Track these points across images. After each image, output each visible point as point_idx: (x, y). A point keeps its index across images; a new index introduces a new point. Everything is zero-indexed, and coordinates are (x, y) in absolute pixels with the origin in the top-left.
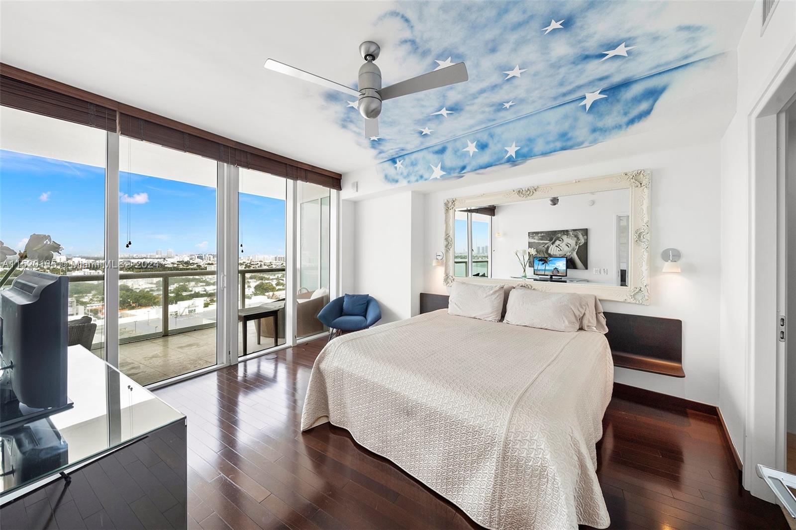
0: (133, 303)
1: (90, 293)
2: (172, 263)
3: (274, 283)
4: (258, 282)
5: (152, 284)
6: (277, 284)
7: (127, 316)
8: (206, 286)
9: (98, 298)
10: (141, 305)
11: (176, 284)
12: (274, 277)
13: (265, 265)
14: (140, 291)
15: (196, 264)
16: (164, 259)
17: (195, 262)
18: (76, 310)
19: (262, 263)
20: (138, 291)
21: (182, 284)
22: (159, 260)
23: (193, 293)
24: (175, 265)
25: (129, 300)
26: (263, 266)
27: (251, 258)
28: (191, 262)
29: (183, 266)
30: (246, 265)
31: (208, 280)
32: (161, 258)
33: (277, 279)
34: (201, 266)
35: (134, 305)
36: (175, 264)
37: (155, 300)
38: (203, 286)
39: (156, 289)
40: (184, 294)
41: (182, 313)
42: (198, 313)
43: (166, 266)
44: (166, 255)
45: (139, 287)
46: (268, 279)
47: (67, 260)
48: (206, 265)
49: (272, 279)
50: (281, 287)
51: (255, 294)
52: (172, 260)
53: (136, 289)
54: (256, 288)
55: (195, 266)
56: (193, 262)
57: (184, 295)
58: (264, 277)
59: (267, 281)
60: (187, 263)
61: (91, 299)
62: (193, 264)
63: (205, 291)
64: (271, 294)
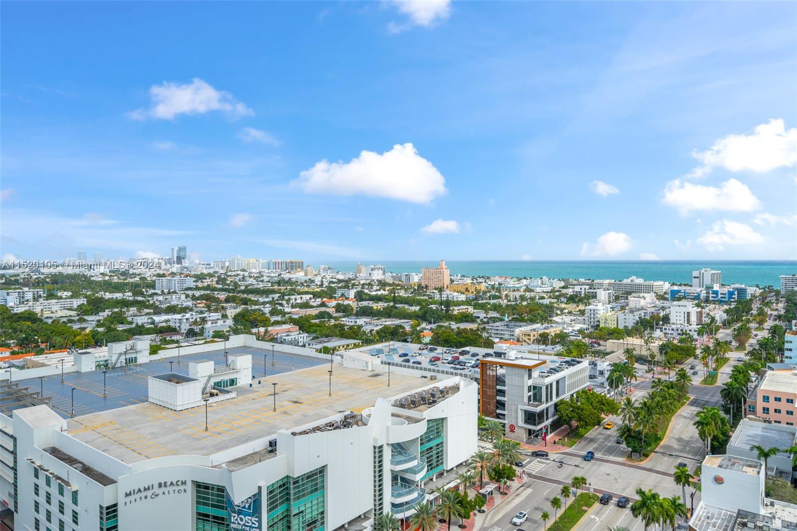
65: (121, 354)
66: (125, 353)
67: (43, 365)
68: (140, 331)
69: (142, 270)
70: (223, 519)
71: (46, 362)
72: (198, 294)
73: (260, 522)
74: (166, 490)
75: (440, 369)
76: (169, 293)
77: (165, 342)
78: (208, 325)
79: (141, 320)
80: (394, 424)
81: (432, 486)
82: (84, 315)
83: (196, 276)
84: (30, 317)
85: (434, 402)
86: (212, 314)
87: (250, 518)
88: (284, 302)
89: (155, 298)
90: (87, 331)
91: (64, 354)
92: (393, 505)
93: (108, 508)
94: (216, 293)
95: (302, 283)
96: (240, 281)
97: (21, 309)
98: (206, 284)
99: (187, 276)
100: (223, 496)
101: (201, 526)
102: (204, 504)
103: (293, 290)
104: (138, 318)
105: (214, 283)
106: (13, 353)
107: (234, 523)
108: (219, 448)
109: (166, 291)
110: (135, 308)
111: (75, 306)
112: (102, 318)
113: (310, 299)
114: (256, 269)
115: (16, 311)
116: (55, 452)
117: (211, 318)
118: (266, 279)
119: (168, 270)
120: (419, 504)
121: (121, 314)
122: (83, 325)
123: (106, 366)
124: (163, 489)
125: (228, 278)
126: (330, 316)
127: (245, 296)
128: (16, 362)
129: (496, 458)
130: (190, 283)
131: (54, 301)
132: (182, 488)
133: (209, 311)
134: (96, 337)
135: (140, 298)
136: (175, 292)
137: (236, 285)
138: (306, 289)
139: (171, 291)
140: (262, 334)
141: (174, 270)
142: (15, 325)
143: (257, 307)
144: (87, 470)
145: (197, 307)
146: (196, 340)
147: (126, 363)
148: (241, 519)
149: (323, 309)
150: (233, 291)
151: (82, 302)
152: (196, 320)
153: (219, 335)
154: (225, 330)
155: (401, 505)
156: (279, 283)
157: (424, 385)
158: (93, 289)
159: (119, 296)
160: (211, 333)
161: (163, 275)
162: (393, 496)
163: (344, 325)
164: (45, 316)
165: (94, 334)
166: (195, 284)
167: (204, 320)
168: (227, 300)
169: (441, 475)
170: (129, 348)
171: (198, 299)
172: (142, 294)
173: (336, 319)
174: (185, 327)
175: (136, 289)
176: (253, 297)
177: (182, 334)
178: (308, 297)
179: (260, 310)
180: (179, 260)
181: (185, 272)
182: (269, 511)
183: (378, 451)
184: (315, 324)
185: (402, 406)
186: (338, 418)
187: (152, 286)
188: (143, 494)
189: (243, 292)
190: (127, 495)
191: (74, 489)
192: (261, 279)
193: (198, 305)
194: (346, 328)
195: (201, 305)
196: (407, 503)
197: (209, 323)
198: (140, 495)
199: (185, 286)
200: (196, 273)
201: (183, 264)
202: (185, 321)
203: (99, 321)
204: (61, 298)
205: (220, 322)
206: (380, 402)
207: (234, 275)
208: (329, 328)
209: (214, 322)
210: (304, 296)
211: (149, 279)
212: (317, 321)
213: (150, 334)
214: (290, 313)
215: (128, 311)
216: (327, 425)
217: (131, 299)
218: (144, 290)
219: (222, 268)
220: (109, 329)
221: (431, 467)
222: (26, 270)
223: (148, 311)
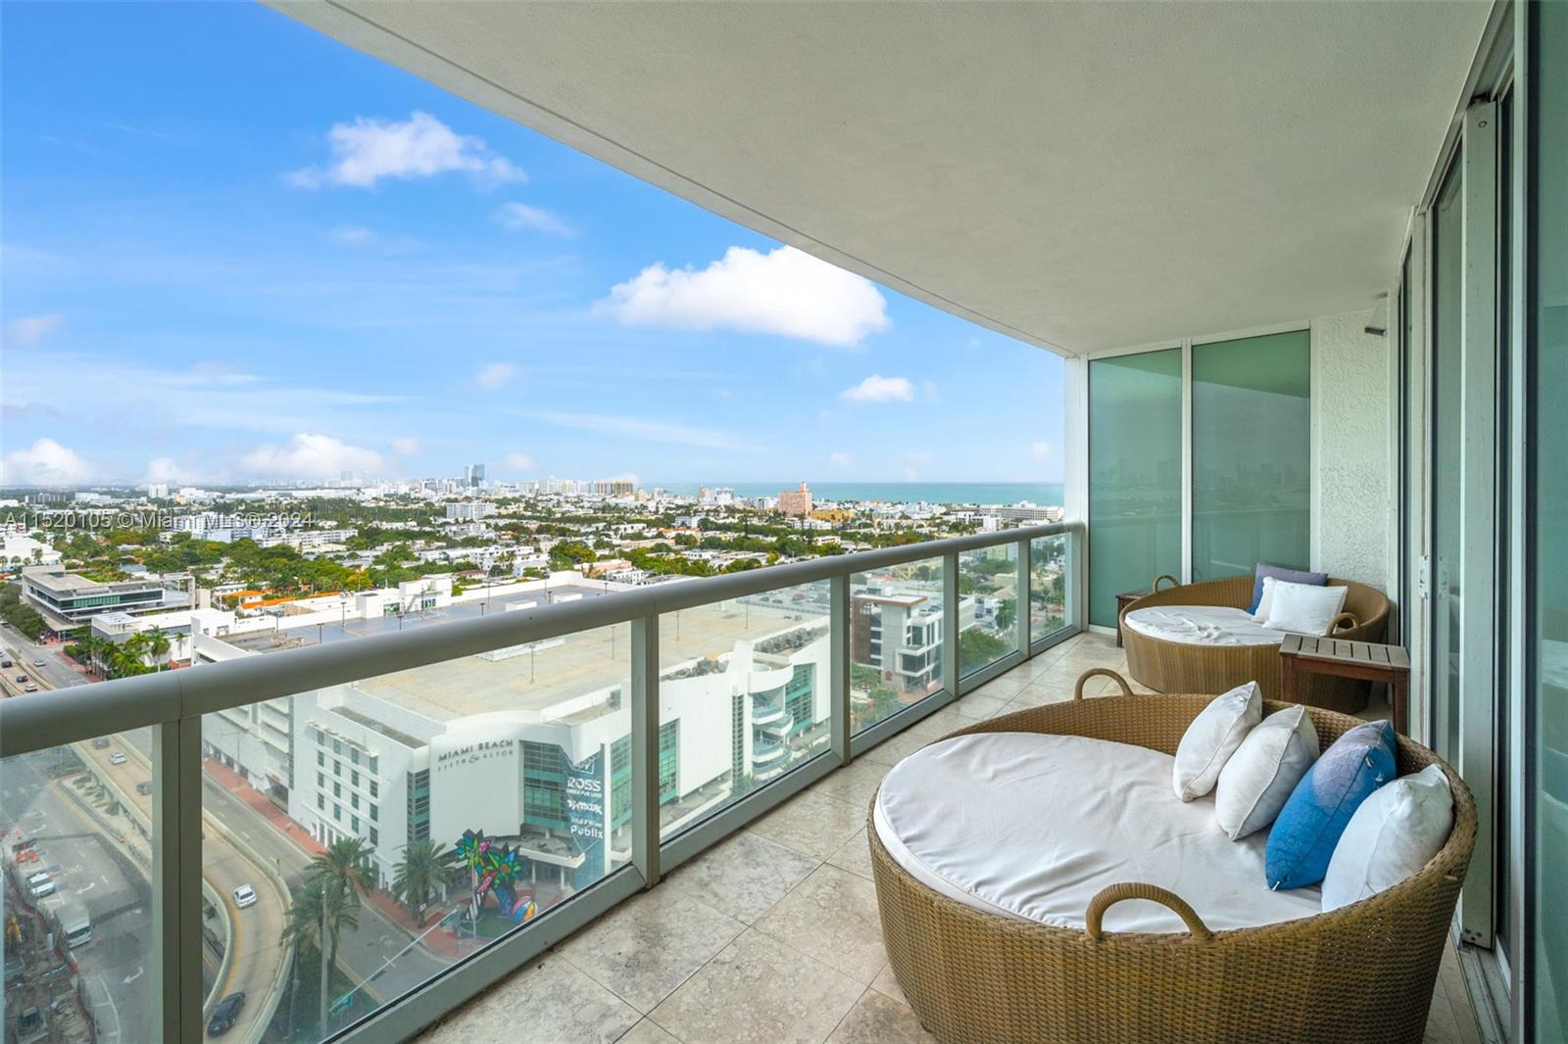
0: (304, 584)
1: (220, 562)
2: (374, 498)
4: (556, 542)
5: (337, 542)
6: (599, 545)
7: (296, 614)
8: (447, 547)
9: (235, 572)
10: (320, 590)
11: (386, 544)
12: (589, 530)
13: (567, 502)
14: (315, 559)
15: (423, 500)
16: (359, 490)
17: (420, 496)
18: (194, 596)
19: (562, 499)
20: (311, 558)
21: (398, 543)
22: (348, 492)
23: (422, 562)
24: (382, 504)
25: (296, 578)
26: (564, 504)
27: (537, 486)
28: (412, 497)
29: (397, 504)
30: (527, 502)
31: (451, 535)
32: (350, 489)
33: (596, 533)
34: (434, 505)
35: (304, 588)
36: (381, 500)
37: (347, 577)
38: (441, 548)
39: (346, 554)
40: (406, 565)
41: (409, 607)
42: (440, 608)
43: (363, 504)
44: (360, 480)
45: (313, 550)
46: (577, 534)
47: (170, 494)
48: (444, 504)
49: (586, 534)
50: (606, 552)
51: (554, 568)
52: (373, 492)
53: (308, 553)
54: (552, 553)
55: (422, 504)
56: (417, 495)
57: (405, 567)
58: (569, 530)
59: (574, 539)
60: (405, 498)
61: (223, 576)
62: (418, 500)
63: (447, 559)
64: (586, 566)
65: (416, 596)
66: (423, 594)
67: (309, 611)
68: (431, 568)
69: (426, 493)
70: (556, 784)
71: (313, 607)
72: (502, 523)
73: (602, 786)
74: (488, 752)
75: (806, 608)
76: (465, 522)
77: (464, 581)
78: (517, 562)
79: (432, 556)
80: (755, 670)
81: (799, 742)
82: (357, 549)
83: (497, 501)
84: (285, 552)
85: (801, 645)
86: (522, 548)
87: (590, 781)
88: (611, 533)
89: (448, 528)
90: (363, 569)
91: (335, 600)
92: (755, 765)
93: (418, 775)
94: (525, 521)
95: (631, 510)
96: (554, 507)
97: (272, 543)
98: (511, 511)
99: (486, 501)
100: (557, 758)
101: (529, 794)
102: (534, 767)
103: (622, 518)
104: (428, 553)
105: (521, 509)
106: (266, 598)
107: (570, 788)
108: (550, 702)
109: (461, 520)
110: (423, 541)
111: (343, 539)
112: (379, 553)
113: (644, 528)
114: (573, 492)
115: (265, 545)
117: (522, 552)
118: (586, 505)
119: (461, 494)
120: (785, 762)
121: (403, 548)
122: (356, 563)
123: (397, 610)
124: (484, 751)
125: (539, 504)
126: (669, 550)
127: (562, 525)
128: (273, 608)
129: (872, 710)
130: (491, 509)
131: (315, 533)
132: (507, 749)
133: (518, 543)
134: (375, 577)
135: (427, 529)
136: (472, 521)
137: (549, 512)
138: (638, 517)
139: (467, 519)
140: (587, 571)
141: (469, 494)
142: (267, 563)
143: (578, 539)
144: (388, 732)
145: (501, 539)
146: (503, 579)
147: (422, 606)
148: (580, 783)
149: (660, 541)
150: (547, 519)
151: (352, 534)
152: (503, 555)
153: (531, 573)
154: (539, 568)
155: (765, 764)
156: (603, 510)
157: (790, 626)
158: (364, 518)
159: (399, 525)
160: (522, 572)
161: (456, 500)
162: (755, 753)
163: (686, 560)
164: (304, 551)
165: (371, 573)
166: (497, 510)
167: (512, 555)
168: (540, 531)
169: (808, 730)
170: (426, 588)
171: (501, 529)
172: (429, 523)
173: (676, 552)
174: (488, 564)
175: (421, 517)
176: (568, 526)
177: (485, 573)
178: (640, 526)
179: (581, 541)
180: (475, 481)
181: (483, 495)
182: (614, 772)
183: (738, 702)
184: (651, 559)
185: (764, 650)
186: (691, 665)
187: (442, 513)
188: (459, 758)
189: (559, 520)
190: (441, 759)
191: (373, 755)
192: (581, 504)
193: (503, 537)
194: (689, 563)
195: (507, 536)
196: (771, 762)
197: (519, 558)
198: (457, 758)
199: (485, 513)
200: (497, 497)
201: (480, 487)
202: (488, 556)
203: (377, 557)
204: (322, 529)
205: (533, 558)
206: (739, 644)
207: (546, 500)
208: (669, 563)
209: (526, 557)
210: (635, 525)
211: (436, 505)
212: (654, 555)
213: (444, 572)
214: (619, 546)
215: (414, 544)
216: (677, 673)
217: (417, 529)
218: (431, 518)
219: (531, 491)
220: (392, 567)
221: (797, 721)
222: (274, 493)
223: (439, 544)
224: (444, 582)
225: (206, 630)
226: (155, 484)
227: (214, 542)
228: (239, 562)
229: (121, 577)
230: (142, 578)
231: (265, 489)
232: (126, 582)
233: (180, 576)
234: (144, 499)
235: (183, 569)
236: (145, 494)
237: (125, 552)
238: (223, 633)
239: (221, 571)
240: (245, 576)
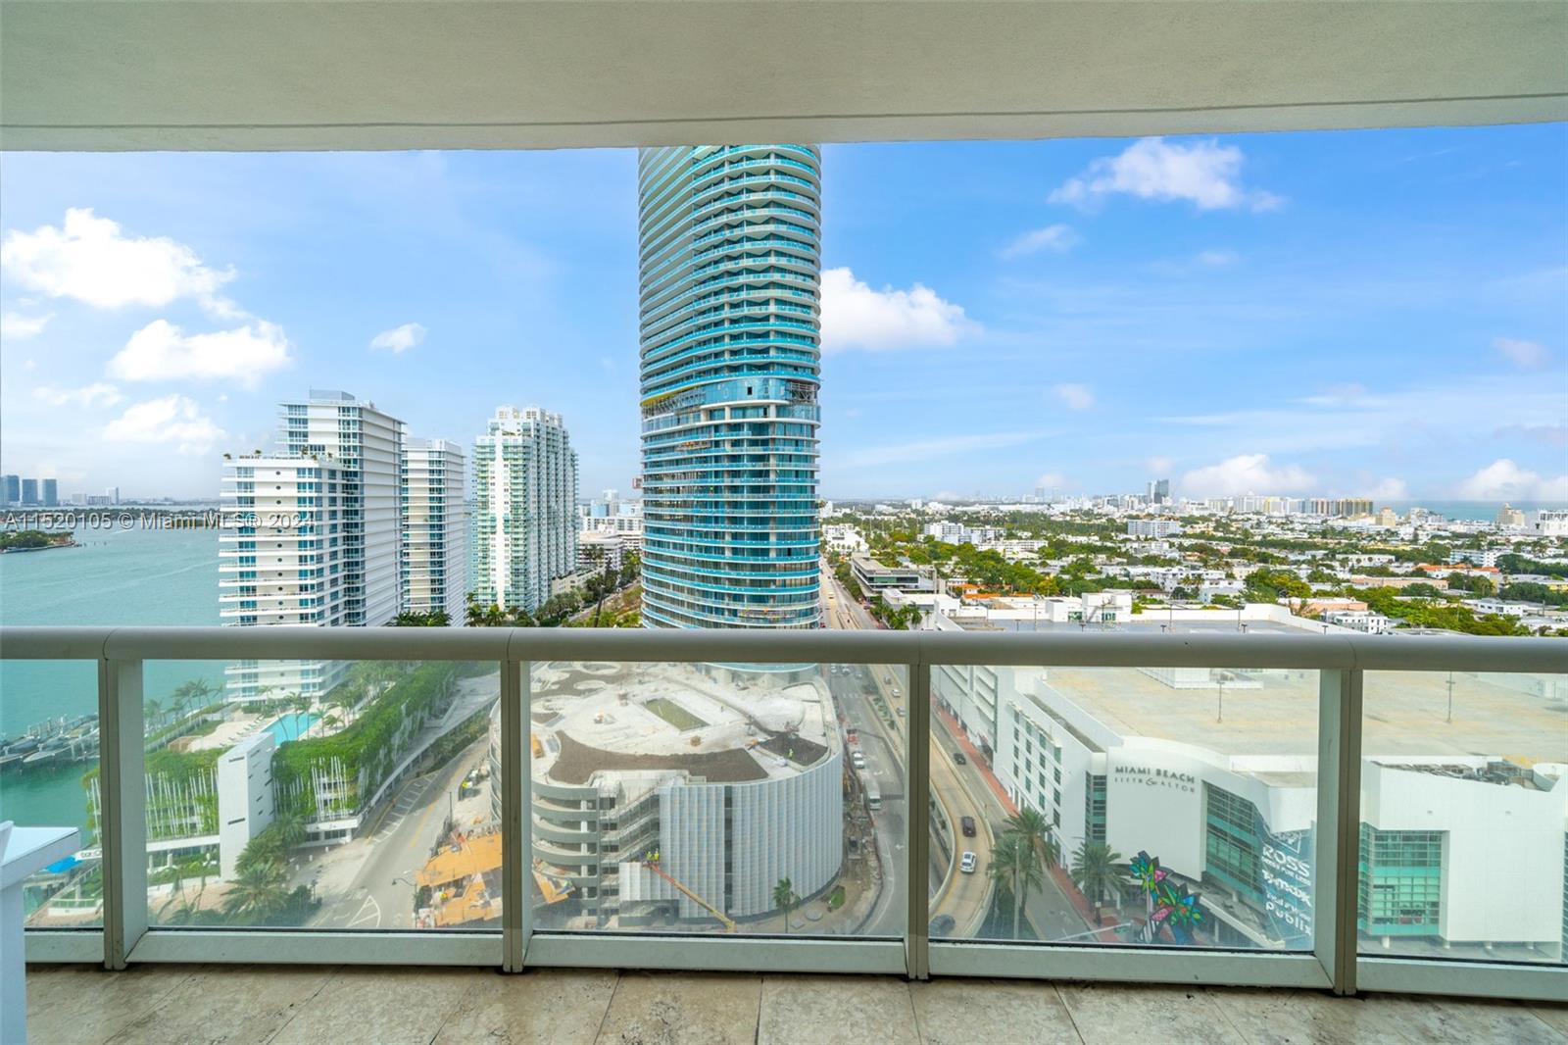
0: (1006, 584)
1: (951, 560)
2: (1062, 513)
3: (1304, 572)
4: (1254, 569)
5: (1032, 551)
6: (1313, 578)
7: (1000, 608)
8: (1128, 564)
9: (961, 568)
10: (1019, 591)
11: (1071, 556)
12: (1302, 558)
13: (1270, 523)
14: (1015, 564)
15: (1105, 516)
16: (1049, 505)
17: (1103, 512)
18: (936, 584)
19: (1263, 519)
20: (1012, 563)
21: (1082, 556)
22: (1040, 507)
23: (1104, 576)
24: (1068, 518)
25: (1001, 579)
26: (1266, 525)
27: (1230, 504)
28: (1095, 513)
29: (1081, 518)
30: (1217, 521)
31: (1132, 551)
32: (1042, 504)
33: (1312, 562)
34: (1115, 521)
35: (1007, 588)
36: (1068, 515)
37: (1039, 582)
38: (1121, 564)
39: (1038, 562)
40: (1088, 577)
41: (1091, 618)
42: (1120, 623)
43: (1052, 518)
44: (1051, 497)
45: (1014, 556)
46: (1283, 561)
47: (923, 506)
48: (1125, 520)
49: (1296, 562)
50: (1327, 587)
51: (1250, 599)
52: (1061, 508)
53: (1009, 558)
54: (1249, 581)
55: (1104, 520)
56: (1100, 511)
57: (1088, 578)
58: (1272, 556)
59: (1279, 567)
60: (1088, 513)
61: (953, 571)
62: (1100, 516)
63: (1127, 575)
64: (1297, 601)
65: (1097, 608)
66: (1103, 607)
68: (1111, 583)
69: (1108, 509)
70: (1249, 846)
71: (1013, 605)
72: (1187, 543)
74: (1166, 781)
76: (1146, 540)
77: (1143, 599)
78: (1206, 585)
79: (1113, 571)
82: (1048, 559)
83: (1182, 519)
84: (993, 556)
86: (1210, 572)
87: (1296, 860)
88: (1336, 564)
89: (1129, 545)
90: (1052, 576)
91: (1028, 600)
93: (1095, 777)
94: (1214, 543)
95: (1370, 536)
96: (1252, 527)
97: (984, 548)
98: (1198, 531)
99: (1170, 519)
100: (1249, 816)
102: (1218, 816)
103: (1355, 547)
104: (1109, 568)
105: (1211, 529)
106: (980, 591)
107: (1266, 857)
109: (1142, 537)
110: (1104, 556)
111: (1036, 549)
112: (1065, 564)
113: (1390, 561)
114: (1280, 512)
115: (980, 549)
116: (1035, 700)
117: (1210, 577)
118: (1298, 527)
119: (1143, 511)
121: (1086, 561)
122: (1046, 571)
123: (1079, 618)
124: (1162, 778)
125: (1233, 524)
126: (1435, 594)
127: (1264, 550)
128: (985, 601)
130: (1175, 527)
131: (1015, 541)
132: (1189, 785)
133: (1206, 566)
134: (1061, 586)
135: (1109, 544)
136: (1154, 539)
137: (1246, 533)
138: (1381, 546)
139: (1149, 537)
140: (1298, 607)
141: (1151, 510)
142: (981, 563)
143: (1284, 567)
144: (1069, 728)
145: (1185, 560)
146: (1187, 603)
147: (1103, 618)
148: (1281, 857)
149: (1419, 580)
150: (1243, 542)
151: (1043, 544)
152: (1187, 577)
153: (1220, 601)
154: (1232, 595)
156: (1324, 534)
158: (1053, 531)
159: (1083, 539)
160: (1210, 598)
161: (1137, 517)
163: (1470, 612)
164: (1007, 556)
165: (1059, 581)
166: (1182, 529)
167: (1199, 579)
168: (1233, 554)
170: (1106, 601)
171: (1186, 549)
172: (1111, 539)
173: (1449, 599)
174: (1171, 585)
175: (1103, 531)
176: (1275, 552)
177: (1167, 594)
178: (1385, 558)
179: (1290, 571)
180: (1158, 498)
181: (1167, 513)
184: (1402, 604)
186: (1475, 763)
187: (1124, 529)
188: (1136, 776)
189: (1259, 544)
190: (1118, 770)
191: (1058, 746)
192: (1290, 526)
193: (1188, 558)
194: (1475, 617)
195: (1193, 558)
197: (1207, 583)
198: (1133, 775)
199: (1169, 531)
200: (1182, 515)
201: (1164, 504)
202: (1171, 576)
203: (1063, 567)
204: (1021, 538)
207: (1243, 520)
208: (1435, 612)
210: (1375, 557)
211: (1118, 521)
212: (1408, 599)
213: (1124, 588)
214: (1348, 581)
215: (1096, 558)
217: (1099, 544)
218: (1113, 534)
219: (1222, 509)
220: (1076, 578)
222: (986, 507)
223: (1120, 560)
224: (1124, 599)
225: (943, 610)
226: (915, 499)
227: (947, 544)
228: (963, 561)
229: (898, 564)
230: (907, 567)
231: (981, 503)
232: (899, 568)
233: (928, 567)
234: (909, 510)
235: (930, 563)
236: (910, 506)
237: (899, 547)
238: (952, 615)
239: (952, 567)
240: (967, 573)
